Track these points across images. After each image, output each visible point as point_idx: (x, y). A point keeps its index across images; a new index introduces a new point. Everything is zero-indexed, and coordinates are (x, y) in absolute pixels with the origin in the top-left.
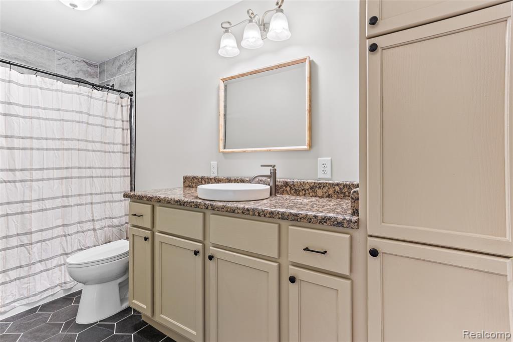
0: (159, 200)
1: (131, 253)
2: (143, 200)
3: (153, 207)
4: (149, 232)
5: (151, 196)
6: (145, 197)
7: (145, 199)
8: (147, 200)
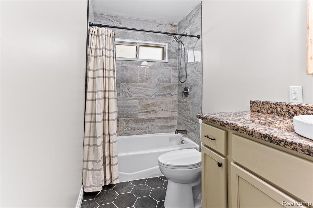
0: (236, 129)
1: (203, 164)
2: (216, 124)
3: (227, 133)
4: (223, 159)
5: (225, 122)
6: (219, 121)
7: (218, 124)
8: (221, 125)
